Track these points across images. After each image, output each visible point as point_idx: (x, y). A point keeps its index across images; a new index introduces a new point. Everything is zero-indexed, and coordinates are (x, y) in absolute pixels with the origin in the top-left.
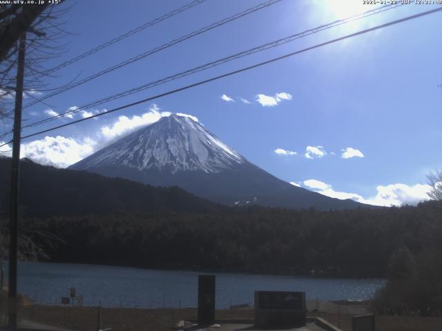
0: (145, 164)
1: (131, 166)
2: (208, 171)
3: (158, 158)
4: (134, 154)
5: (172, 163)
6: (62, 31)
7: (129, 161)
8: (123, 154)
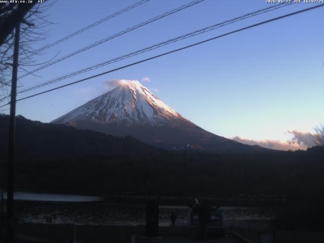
0: (107, 119)
1: (97, 121)
2: (154, 124)
3: (116, 115)
4: (99, 112)
5: (127, 119)
6: (46, 21)
7: (96, 118)
8: (91, 112)
